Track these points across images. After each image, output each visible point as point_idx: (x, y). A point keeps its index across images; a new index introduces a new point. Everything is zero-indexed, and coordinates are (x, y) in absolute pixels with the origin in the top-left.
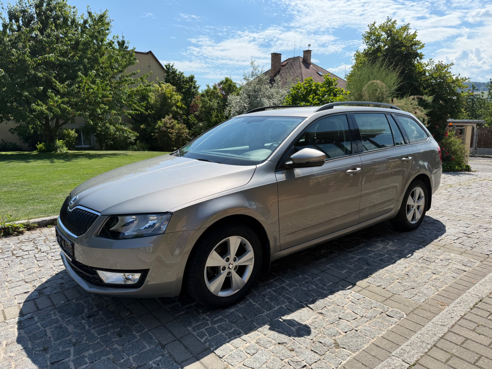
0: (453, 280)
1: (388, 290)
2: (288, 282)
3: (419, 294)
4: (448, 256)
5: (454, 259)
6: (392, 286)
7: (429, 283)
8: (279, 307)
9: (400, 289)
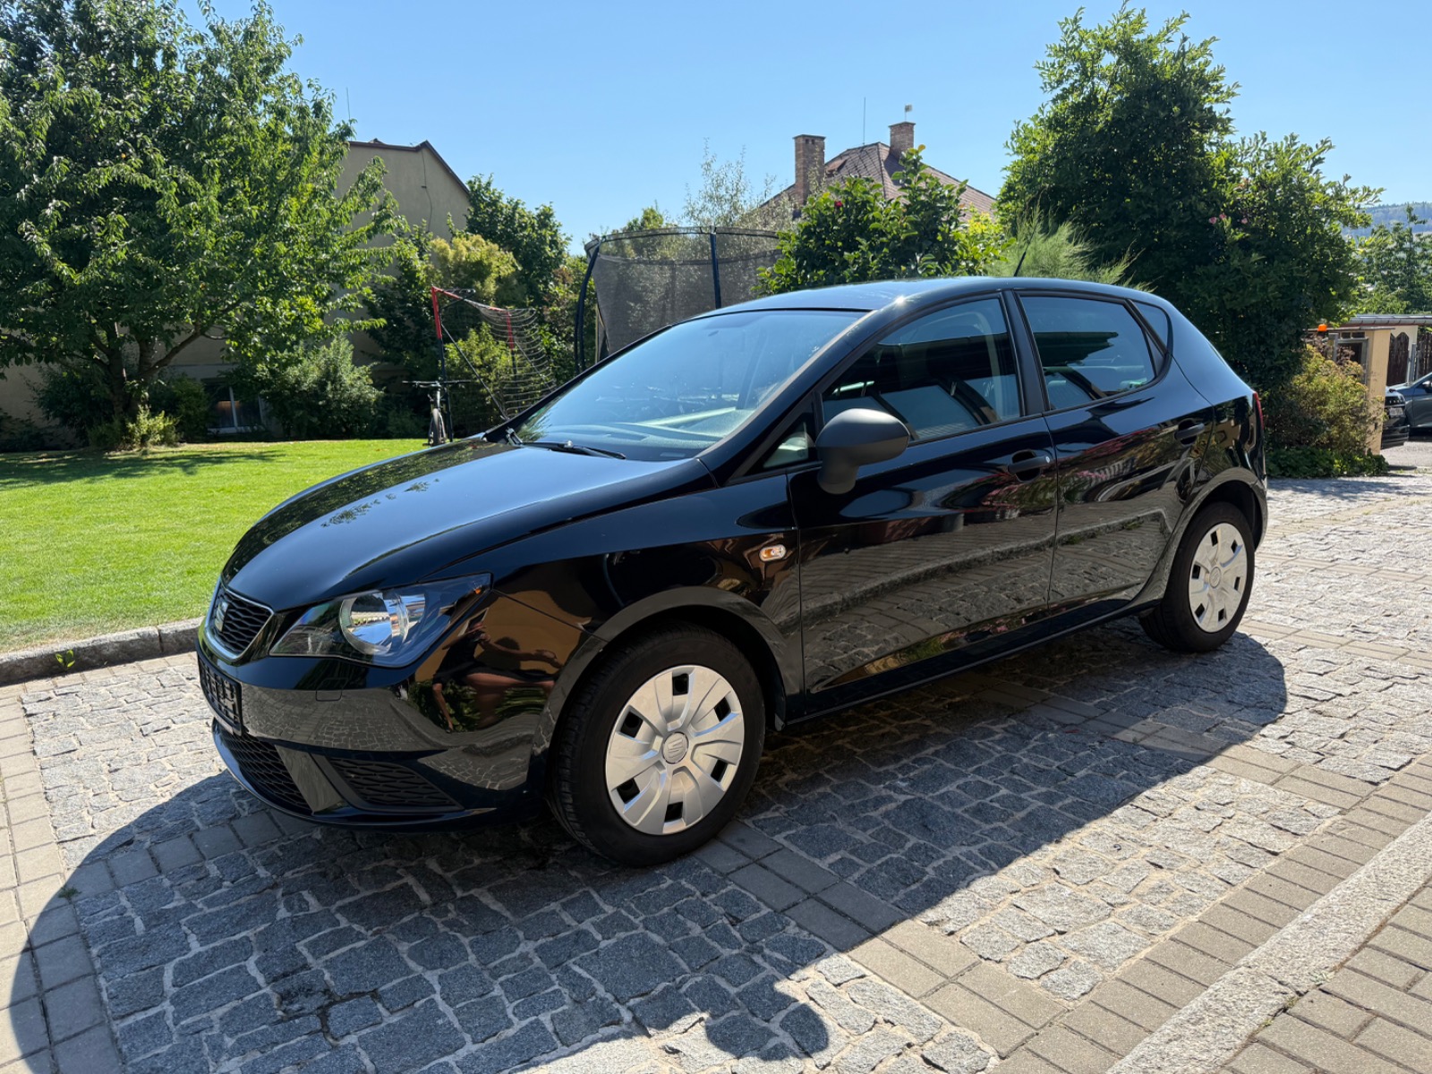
0: (1221, 893)
1: (963, 940)
2: (609, 910)
3: (1074, 958)
4: (1227, 791)
5: (1249, 801)
6: (984, 921)
7: (1126, 908)
8: (525, 1023)
9: (1009, 938)
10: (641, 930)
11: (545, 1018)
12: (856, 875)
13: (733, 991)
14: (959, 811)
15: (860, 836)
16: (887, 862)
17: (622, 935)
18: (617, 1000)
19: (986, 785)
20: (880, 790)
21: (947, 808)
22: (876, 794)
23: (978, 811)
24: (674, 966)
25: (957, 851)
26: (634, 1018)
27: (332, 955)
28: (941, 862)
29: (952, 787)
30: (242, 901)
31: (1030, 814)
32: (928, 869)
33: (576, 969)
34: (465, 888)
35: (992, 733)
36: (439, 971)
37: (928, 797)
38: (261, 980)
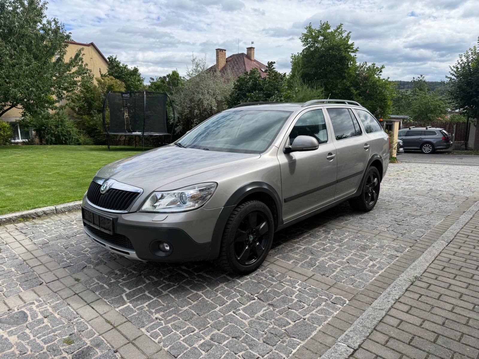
0: (388, 265)
1: (331, 278)
3: (358, 280)
5: (388, 245)
7: (367, 269)
8: (231, 301)
9: (342, 277)
10: (250, 279)
11: (236, 300)
12: (299, 265)
13: (280, 291)
14: (319, 249)
15: (296, 256)
16: (306, 262)
17: (246, 281)
18: (252, 295)
19: (323, 244)
20: (296, 246)
21: (316, 249)
22: (296, 247)
23: (324, 249)
24: (263, 287)
25: (322, 259)
26: (258, 298)
27: (169, 290)
28: (319, 261)
29: (315, 244)
30: (133, 279)
31: (337, 250)
32: (317, 263)
33: (237, 288)
34: (197, 272)
35: (320, 231)
36: (201, 292)
37: (310, 247)
38: (152, 297)
